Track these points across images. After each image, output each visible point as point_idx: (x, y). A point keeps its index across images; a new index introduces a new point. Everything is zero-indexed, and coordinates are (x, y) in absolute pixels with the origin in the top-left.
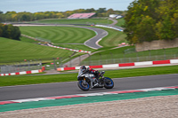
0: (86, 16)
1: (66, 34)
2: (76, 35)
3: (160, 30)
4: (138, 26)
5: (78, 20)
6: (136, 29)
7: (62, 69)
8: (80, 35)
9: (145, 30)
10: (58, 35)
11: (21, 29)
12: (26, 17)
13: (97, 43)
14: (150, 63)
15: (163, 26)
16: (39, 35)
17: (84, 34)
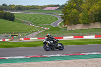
0: (54, 8)
1: (41, 19)
2: (47, 19)
3: (81, 18)
4: (69, 15)
5: (49, 10)
6: (68, 17)
7: (23, 39)
8: (49, 19)
9: (72, 18)
10: (36, 19)
11: (15, 15)
12: (20, 8)
13: (58, 24)
14: (72, 37)
15: (83, 16)
16: (25, 18)
17: (52, 19)
